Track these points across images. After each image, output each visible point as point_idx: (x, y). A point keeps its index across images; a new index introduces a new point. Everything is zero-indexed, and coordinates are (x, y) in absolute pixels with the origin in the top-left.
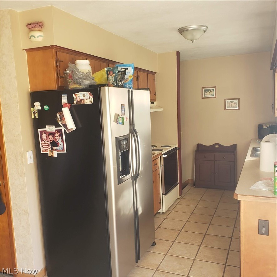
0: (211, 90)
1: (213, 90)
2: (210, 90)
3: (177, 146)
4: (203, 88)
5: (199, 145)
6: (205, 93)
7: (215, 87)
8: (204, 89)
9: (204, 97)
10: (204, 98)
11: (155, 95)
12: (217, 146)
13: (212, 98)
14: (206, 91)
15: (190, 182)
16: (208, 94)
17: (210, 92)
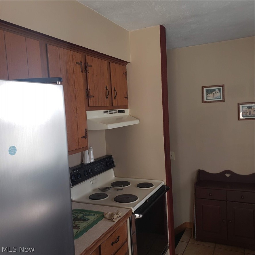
0: (217, 90)
1: (220, 90)
2: (214, 90)
3: (164, 183)
4: (203, 88)
5: (201, 173)
6: (207, 95)
7: (223, 86)
8: (205, 89)
9: (205, 100)
10: (206, 102)
11: (127, 98)
12: (228, 175)
13: (218, 101)
14: (208, 92)
15: (188, 226)
16: (211, 96)
17: (214, 92)
